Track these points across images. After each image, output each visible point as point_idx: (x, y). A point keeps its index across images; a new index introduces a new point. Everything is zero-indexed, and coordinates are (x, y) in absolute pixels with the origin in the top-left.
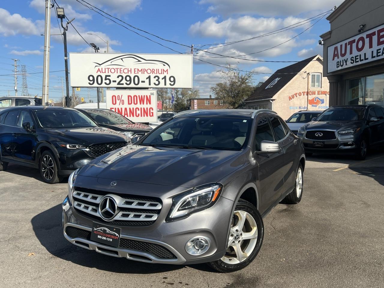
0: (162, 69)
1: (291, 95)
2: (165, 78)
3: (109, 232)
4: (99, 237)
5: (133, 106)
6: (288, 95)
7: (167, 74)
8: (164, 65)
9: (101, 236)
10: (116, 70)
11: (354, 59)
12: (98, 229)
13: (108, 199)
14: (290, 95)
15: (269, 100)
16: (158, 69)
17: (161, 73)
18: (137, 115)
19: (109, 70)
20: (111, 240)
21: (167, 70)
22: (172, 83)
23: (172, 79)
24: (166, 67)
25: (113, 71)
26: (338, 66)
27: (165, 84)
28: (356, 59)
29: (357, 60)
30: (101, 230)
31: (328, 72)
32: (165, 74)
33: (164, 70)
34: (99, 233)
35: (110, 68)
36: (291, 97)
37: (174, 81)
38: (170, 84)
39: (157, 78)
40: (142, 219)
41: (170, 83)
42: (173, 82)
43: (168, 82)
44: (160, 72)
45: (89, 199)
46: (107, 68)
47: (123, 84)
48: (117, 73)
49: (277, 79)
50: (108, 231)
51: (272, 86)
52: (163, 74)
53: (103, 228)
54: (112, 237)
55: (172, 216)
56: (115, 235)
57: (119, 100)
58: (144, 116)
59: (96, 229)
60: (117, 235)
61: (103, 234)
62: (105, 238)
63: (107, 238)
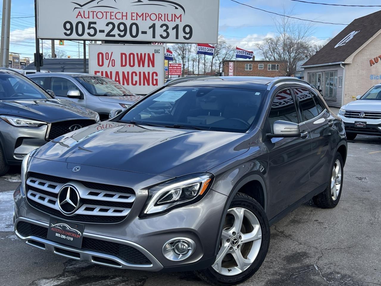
0: (172, 15)
1: (374, 58)
2: (177, 27)
3: (70, 229)
4: (57, 235)
5: (128, 69)
6: (368, 57)
7: (181, 21)
8: (176, 8)
9: (59, 235)
10: (105, 14)
12: (56, 226)
13: (69, 188)
14: (372, 58)
15: (339, 64)
16: (167, 14)
17: (172, 20)
18: (134, 83)
19: (95, 13)
20: (72, 239)
21: (181, 16)
22: (187, 36)
23: (187, 29)
25: (100, 15)
27: (177, 38)
30: (60, 226)
32: (178, 21)
33: (175, 15)
34: (57, 230)
35: (95, 12)
36: (373, 60)
37: (191, 32)
38: (185, 37)
39: (165, 28)
40: (110, 213)
41: (185, 35)
42: (189, 35)
43: (181, 34)
44: (170, 19)
45: (45, 188)
46: (91, 12)
47: (114, 36)
48: (106, 19)
49: (353, 34)
50: (68, 227)
51: (345, 43)
52: (175, 21)
53: (62, 224)
54: (73, 235)
55: (147, 212)
56: (77, 233)
57: (108, 59)
58: (144, 84)
59: (53, 226)
60: (79, 232)
61: (62, 232)
62: (64, 237)
63: (67, 237)
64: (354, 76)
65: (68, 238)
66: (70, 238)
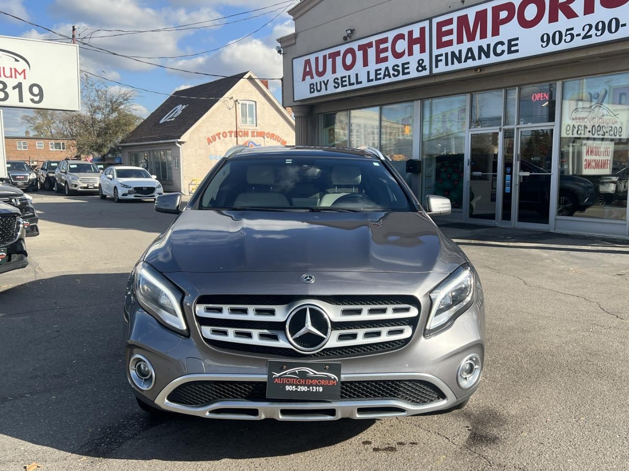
0: (11, 69)
1: (211, 135)
2: (19, 86)
3: (315, 374)
4: (288, 388)
6: (205, 134)
7: (25, 78)
8: (17, 60)
9: (294, 387)
11: (339, 81)
12: (285, 374)
13: (308, 309)
14: (210, 136)
15: (175, 142)
16: (4, 68)
17: (11, 76)
20: (321, 389)
21: (24, 71)
22: (37, 99)
23: (36, 90)
24: (21, 66)
26: (312, 90)
27: (21, 100)
28: (342, 82)
29: (344, 84)
30: (294, 373)
31: (295, 100)
32: (20, 78)
33: (16, 70)
34: (288, 381)
36: (211, 139)
37: (41, 93)
38: (32, 100)
40: (384, 338)
41: (32, 97)
42: (38, 97)
43: (27, 95)
44: (8, 74)
45: (251, 316)
49: (180, 108)
50: (311, 372)
51: (173, 118)
52: (16, 77)
53: (296, 370)
54: (323, 382)
56: (329, 378)
59: (278, 375)
60: (333, 376)
61: (299, 382)
62: (304, 389)
63: (311, 388)
64: (192, 156)
65: (313, 389)
66: (318, 388)
